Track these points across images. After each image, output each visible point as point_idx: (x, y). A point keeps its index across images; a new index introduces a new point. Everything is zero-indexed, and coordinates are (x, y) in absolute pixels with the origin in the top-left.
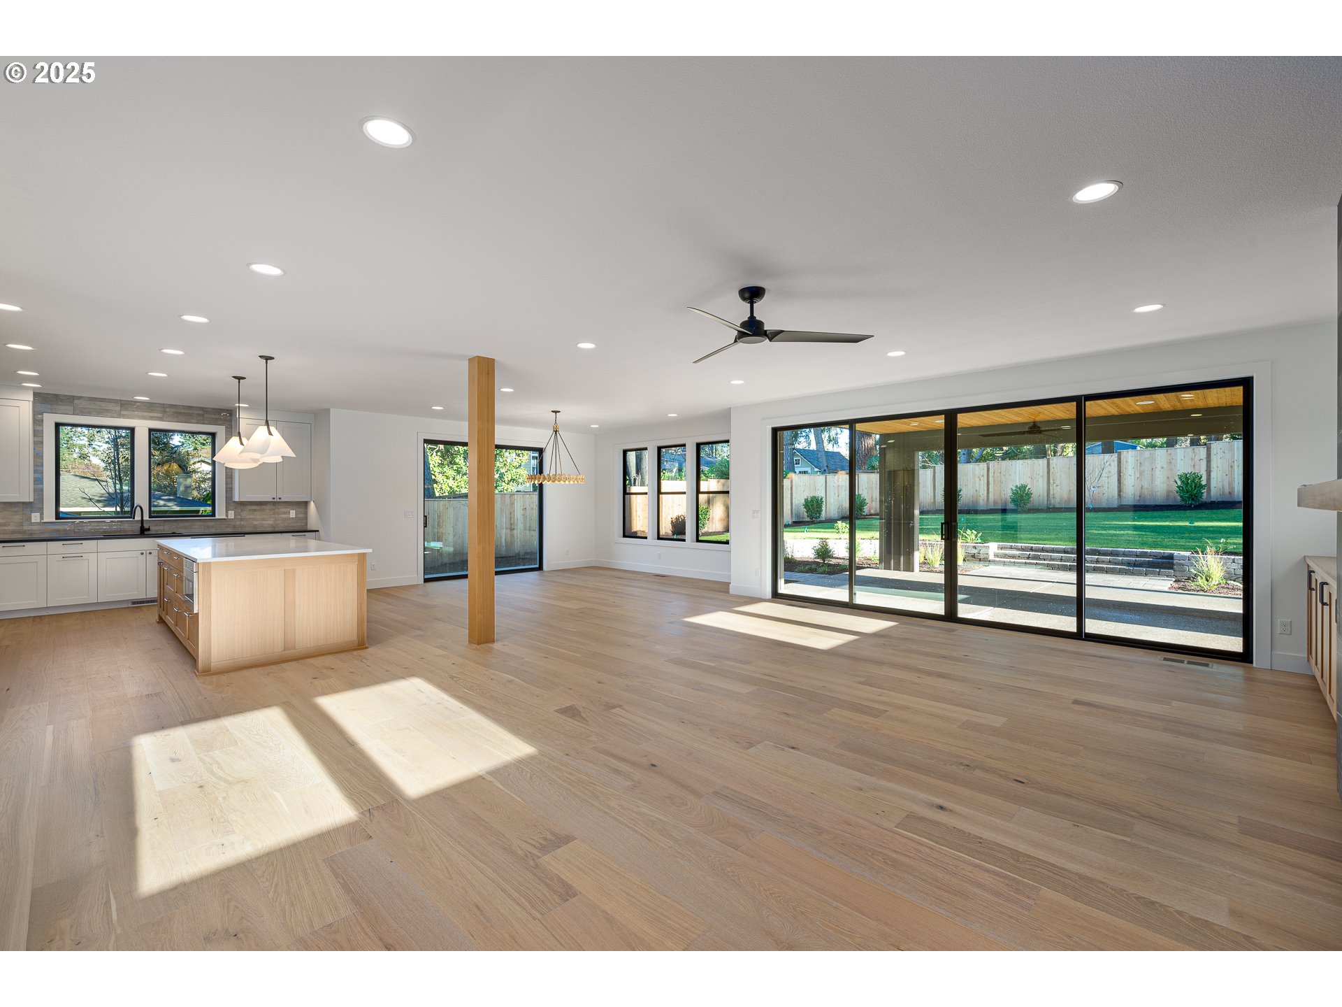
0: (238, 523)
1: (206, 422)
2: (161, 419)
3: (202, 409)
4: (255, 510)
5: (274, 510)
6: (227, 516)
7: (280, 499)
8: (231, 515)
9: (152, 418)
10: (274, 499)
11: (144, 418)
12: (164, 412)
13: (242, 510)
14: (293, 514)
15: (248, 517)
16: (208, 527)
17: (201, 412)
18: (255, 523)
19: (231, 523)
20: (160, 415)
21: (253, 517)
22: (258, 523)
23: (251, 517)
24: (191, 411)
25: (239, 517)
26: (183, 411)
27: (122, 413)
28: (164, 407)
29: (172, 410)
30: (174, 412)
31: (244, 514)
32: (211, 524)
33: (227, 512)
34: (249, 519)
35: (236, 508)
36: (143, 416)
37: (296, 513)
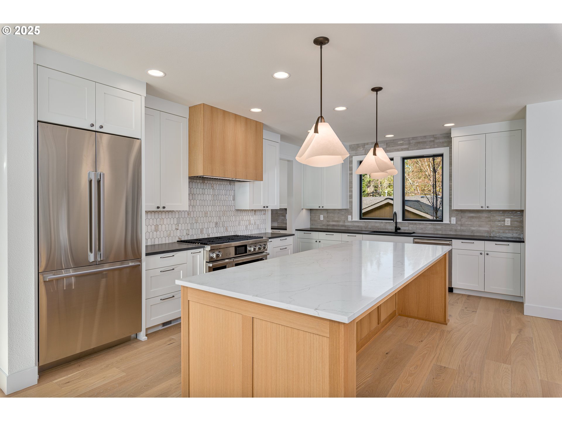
0: (459, 228)
1: (436, 146)
2: (407, 149)
3: (433, 136)
4: (473, 217)
5: (490, 217)
6: (450, 221)
7: (488, 207)
8: (454, 220)
9: (402, 150)
10: (482, 207)
11: (398, 150)
12: (410, 144)
13: (462, 217)
14: (508, 222)
15: (467, 223)
16: (437, 230)
17: (432, 139)
18: (473, 228)
19: (453, 228)
20: (407, 146)
21: (471, 223)
22: (475, 229)
23: (469, 224)
24: (426, 140)
25: (459, 223)
26: (421, 141)
27: (387, 149)
28: (409, 140)
29: (414, 141)
30: (415, 143)
31: (464, 220)
32: (439, 227)
33: (450, 218)
34: (468, 224)
35: (457, 215)
36: (398, 149)
37: (511, 222)
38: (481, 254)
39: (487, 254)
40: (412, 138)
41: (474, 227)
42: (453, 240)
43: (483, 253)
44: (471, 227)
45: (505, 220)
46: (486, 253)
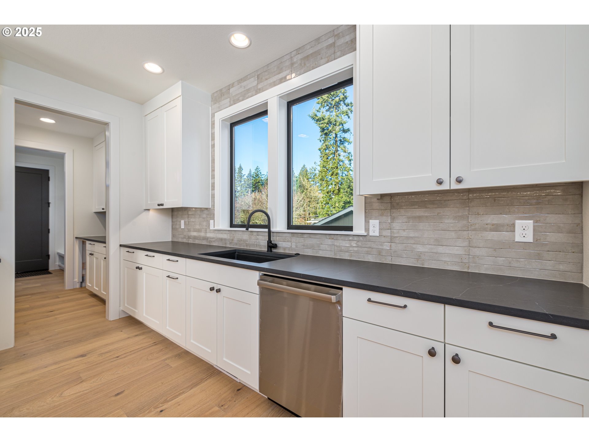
0: (386, 246)
1: (338, 54)
5: (466, 218)
6: (367, 229)
7: (459, 181)
8: (375, 228)
9: (281, 81)
10: (440, 182)
11: (275, 84)
13: (393, 219)
14: (524, 230)
15: (405, 234)
16: (340, 249)
17: (331, 41)
18: (420, 249)
19: (374, 245)
20: (288, 72)
21: (416, 234)
22: (426, 250)
23: (411, 235)
24: (319, 47)
25: (387, 233)
26: (311, 51)
27: (258, 88)
28: (292, 57)
29: (300, 57)
30: (301, 59)
31: (397, 225)
32: (344, 244)
33: (367, 222)
34: (408, 238)
35: (382, 215)
36: (274, 82)
37: (534, 230)
38: (432, 353)
39: (456, 360)
40: (295, 51)
41: (423, 244)
42: (344, 288)
43: (439, 348)
44: (414, 246)
45: (514, 225)
46: (451, 351)
